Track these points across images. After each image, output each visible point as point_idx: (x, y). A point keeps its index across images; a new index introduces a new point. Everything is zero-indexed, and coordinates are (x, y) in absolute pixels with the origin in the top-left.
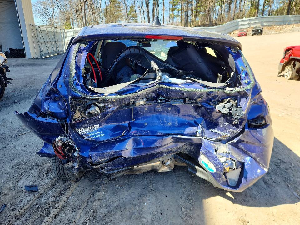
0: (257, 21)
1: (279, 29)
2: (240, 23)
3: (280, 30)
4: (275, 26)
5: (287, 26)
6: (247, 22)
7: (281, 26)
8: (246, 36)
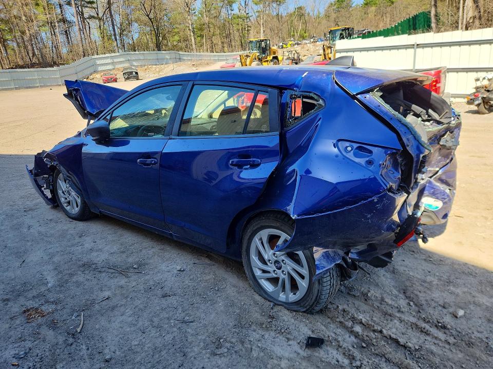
0: (122, 59)
1: (157, 70)
2: (98, 62)
3: (159, 72)
4: (150, 66)
5: (166, 66)
6: (109, 61)
7: (158, 66)
8: (116, 81)
